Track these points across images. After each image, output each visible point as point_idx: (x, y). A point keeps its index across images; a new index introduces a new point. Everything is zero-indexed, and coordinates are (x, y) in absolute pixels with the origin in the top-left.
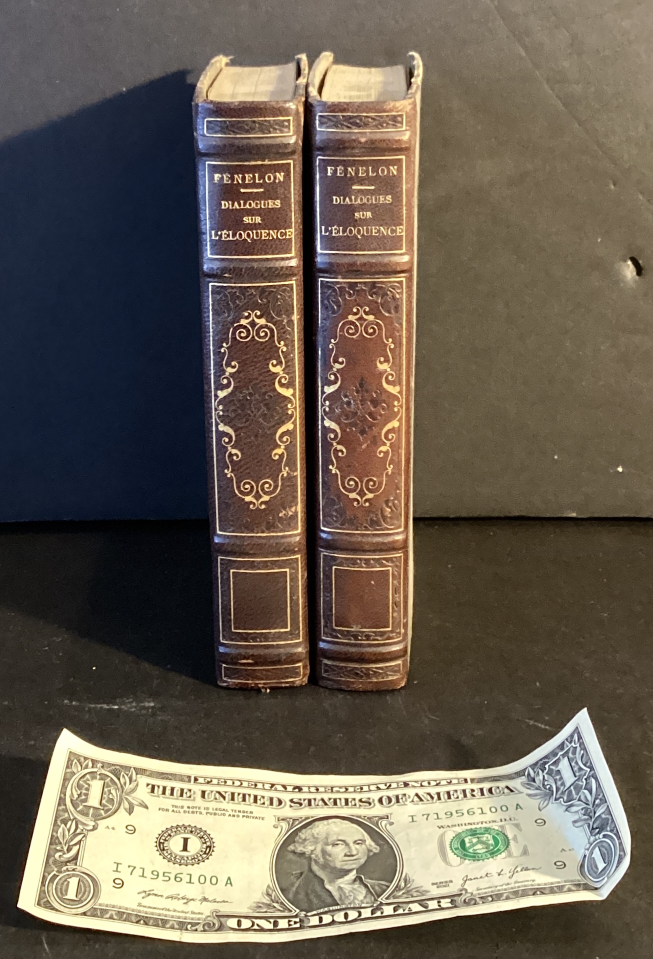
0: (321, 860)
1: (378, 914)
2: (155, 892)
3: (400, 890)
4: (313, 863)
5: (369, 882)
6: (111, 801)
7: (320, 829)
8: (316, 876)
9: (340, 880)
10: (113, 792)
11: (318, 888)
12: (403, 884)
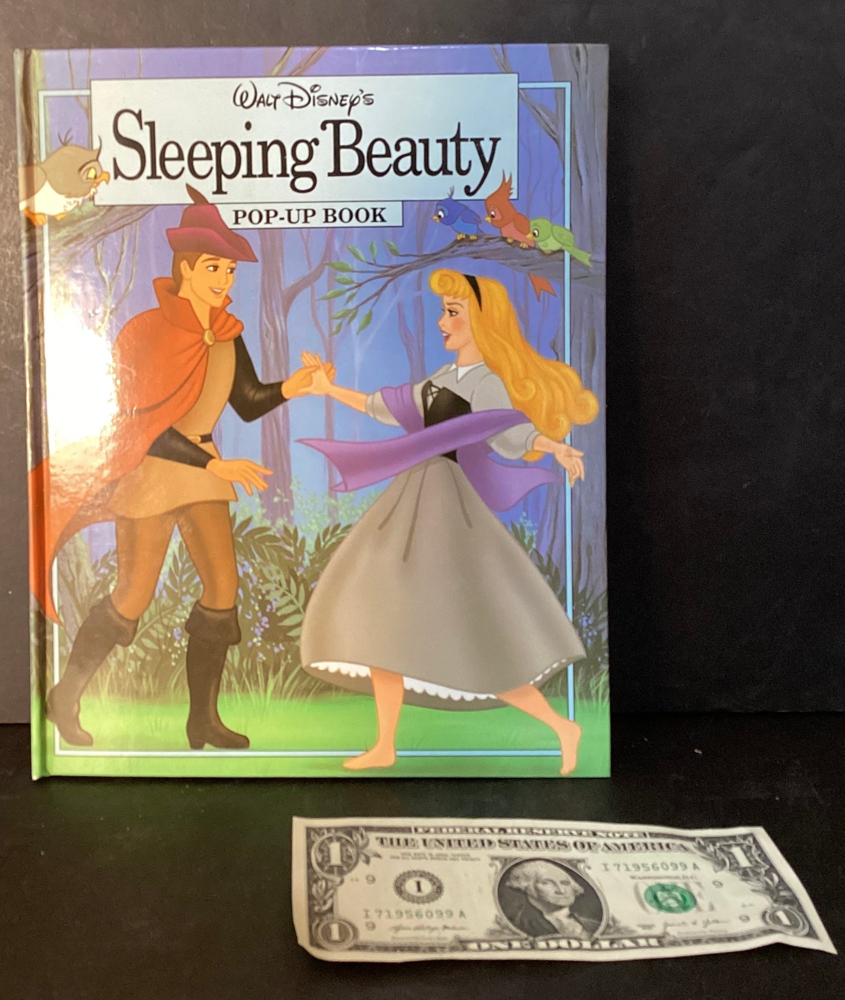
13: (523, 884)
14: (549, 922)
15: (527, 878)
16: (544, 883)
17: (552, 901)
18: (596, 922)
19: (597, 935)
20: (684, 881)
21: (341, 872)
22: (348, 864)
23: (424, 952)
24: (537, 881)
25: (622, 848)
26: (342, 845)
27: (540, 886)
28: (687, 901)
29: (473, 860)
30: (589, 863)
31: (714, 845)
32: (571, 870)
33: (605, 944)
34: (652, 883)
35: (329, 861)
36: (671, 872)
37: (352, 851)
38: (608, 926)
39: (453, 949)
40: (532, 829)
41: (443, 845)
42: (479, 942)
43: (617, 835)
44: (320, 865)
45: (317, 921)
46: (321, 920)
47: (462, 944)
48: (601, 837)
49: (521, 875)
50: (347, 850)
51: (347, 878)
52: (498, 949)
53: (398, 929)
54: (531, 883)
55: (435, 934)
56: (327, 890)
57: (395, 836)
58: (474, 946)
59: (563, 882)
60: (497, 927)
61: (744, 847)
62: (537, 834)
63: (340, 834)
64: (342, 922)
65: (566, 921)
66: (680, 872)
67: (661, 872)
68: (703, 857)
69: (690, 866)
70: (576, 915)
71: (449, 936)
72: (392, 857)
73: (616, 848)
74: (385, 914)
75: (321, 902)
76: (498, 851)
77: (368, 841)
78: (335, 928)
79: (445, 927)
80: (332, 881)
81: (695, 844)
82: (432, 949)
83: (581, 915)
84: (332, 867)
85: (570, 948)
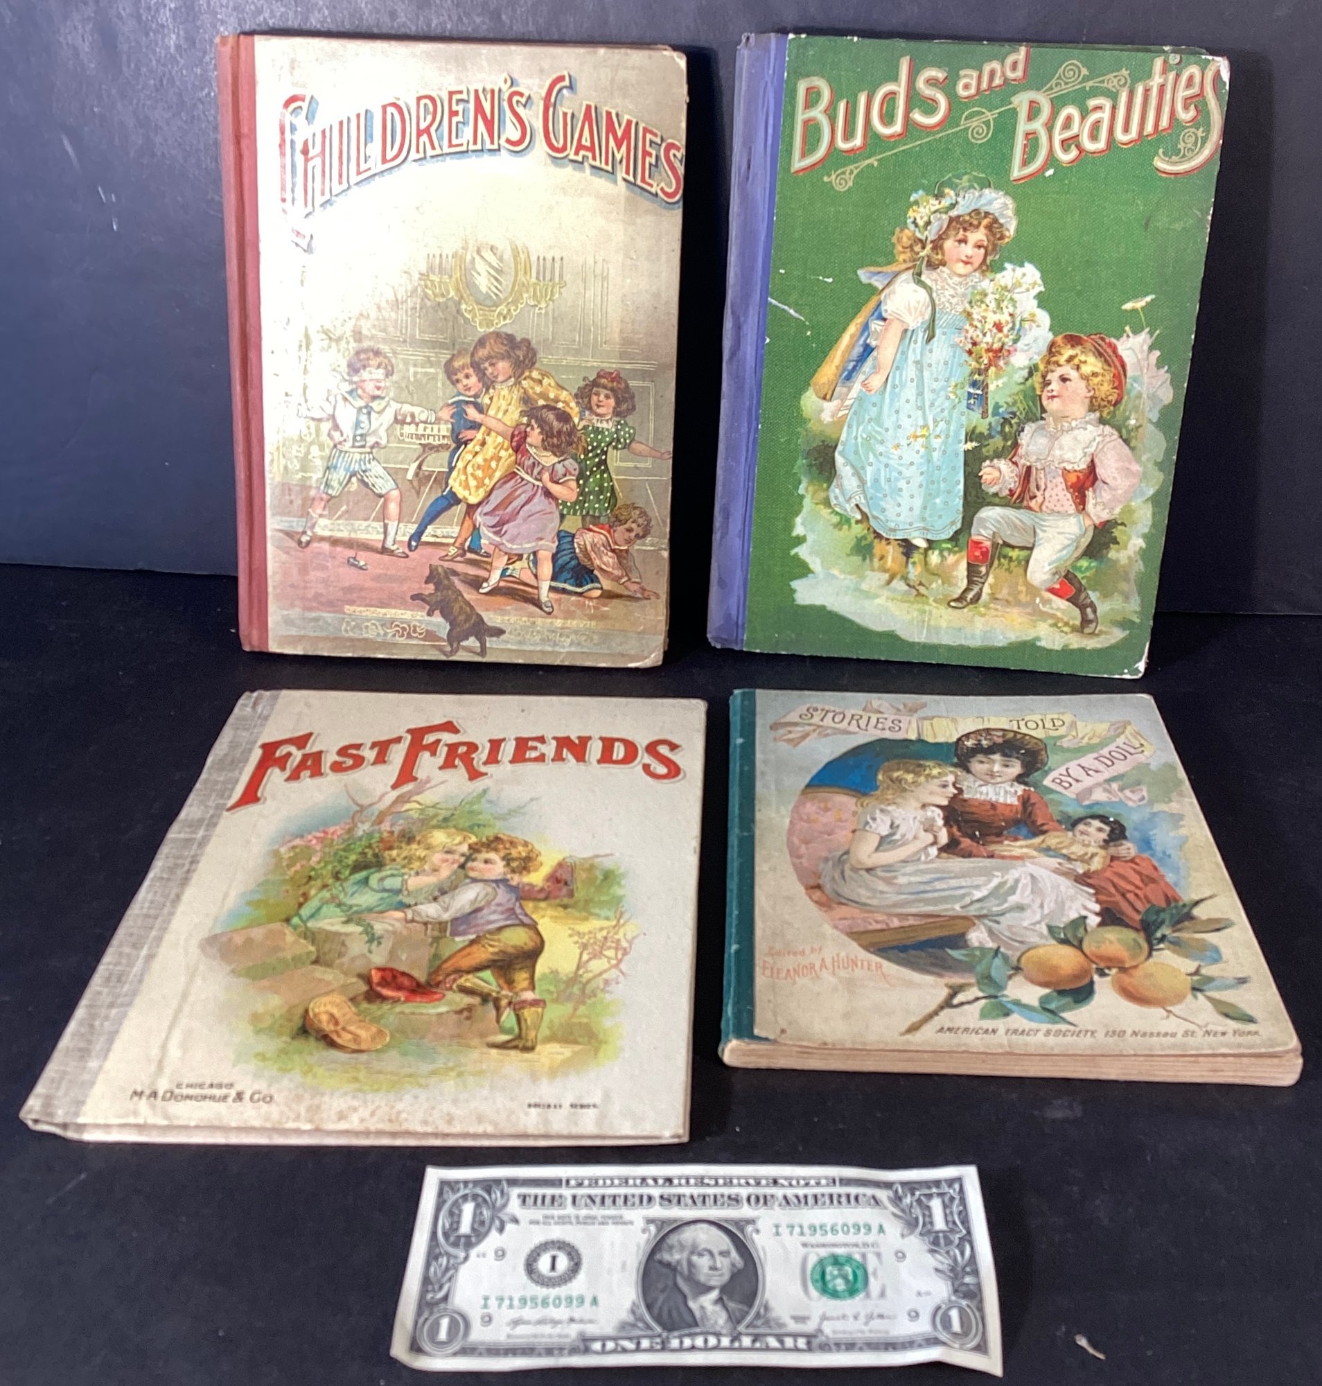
13: (675, 1257)
14: (690, 1311)
15: (682, 1247)
16: (700, 1255)
17: (702, 1279)
18: (745, 1308)
19: (741, 1328)
20: (863, 1250)
21: (469, 1243)
22: (479, 1232)
23: (540, 1355)
24: (692, 1253)
25: (803, 1200)
26: (478, 1206)
27: (695, 1258)
28: (857, 1282)
29: (625, 1223)
30: (760, 1224)
31: (913, 1194)
32: (736, 1234)
33: (746, 1341)
34: (824, 1252)
35: (457, 1229)
36: (851, 1238)
37: (486, 1213)
38: (758, 1316)
39: (574, 1351)
40: (702, 1178)
41: (594, 1202)
42: (604, 1339)
43: (802, 1182)
44: (446, 1235)
45: (426, 1315)
46: (431, 1313)
47: (584, 1344)
48: (783, 1186)
49: (676, 1243)
50: (481, 1213)
51: (474, 1252)
52: (625, 1351)
53: (516, 1323)
54: (685, 1255)
55: (558, 1330)
56: (447, 1269)
57: (540, 1191)
58: (597, 1346)
59: (722, 1253)
60: (631, 1319)
61: (947, 1199)
62: (708, 1185)
63: (479, 1191)
64: (456, 1316)
65: (710, 1308)
66: (861, 1238)
67: (841, 1238)
68: (895, 1215)
69: (875, 1229)
70: (725, 1298)
71: (573, 1331)
72: (532, 1222)
73: (795, 1201)
74: (507, 1302)
75: (437, 1287)
76: (657, 1211)
77: (508, 1200)
78: (445, 1323)
79: (572, 1320)
80: (456, 1257)
81: (891, 1193)
82: (549, 1352)
83: (731, 1298)
84: (459, 1237)
85: (706, 1349)
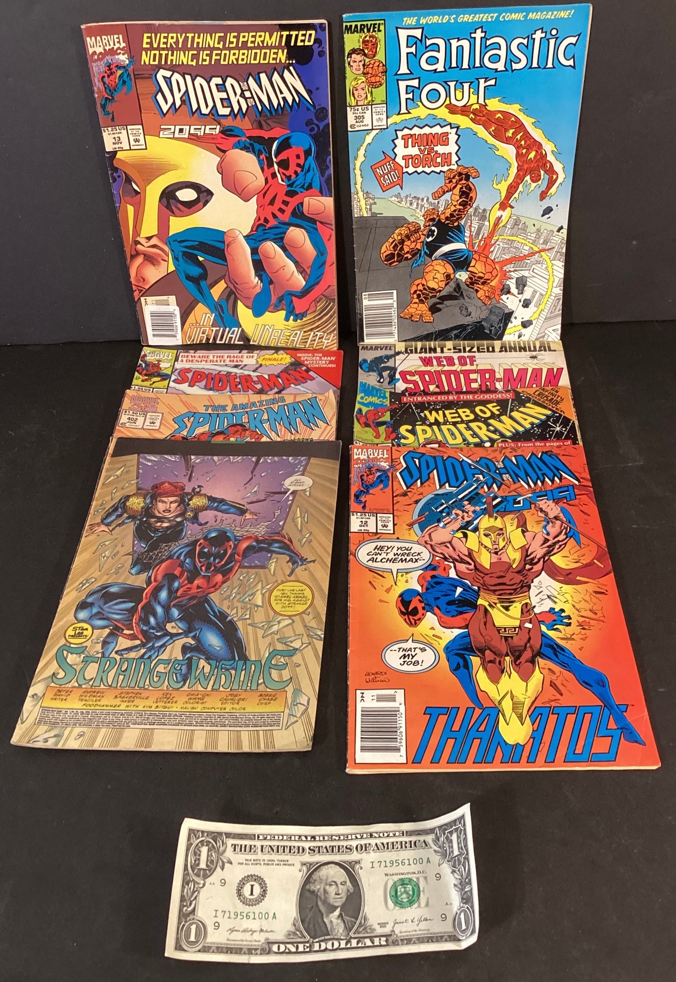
0: (323, 897)
1: (349, 946)
2: (236, 929)
3: (362, 926)
4: (319, 900)
5: (346, 918)
6: (212, 862)
7: (324, 872)
8: (320, 911)
9: (332, 915)
10: (213, 854)
11: (320, 921)
12: (363, 921)
